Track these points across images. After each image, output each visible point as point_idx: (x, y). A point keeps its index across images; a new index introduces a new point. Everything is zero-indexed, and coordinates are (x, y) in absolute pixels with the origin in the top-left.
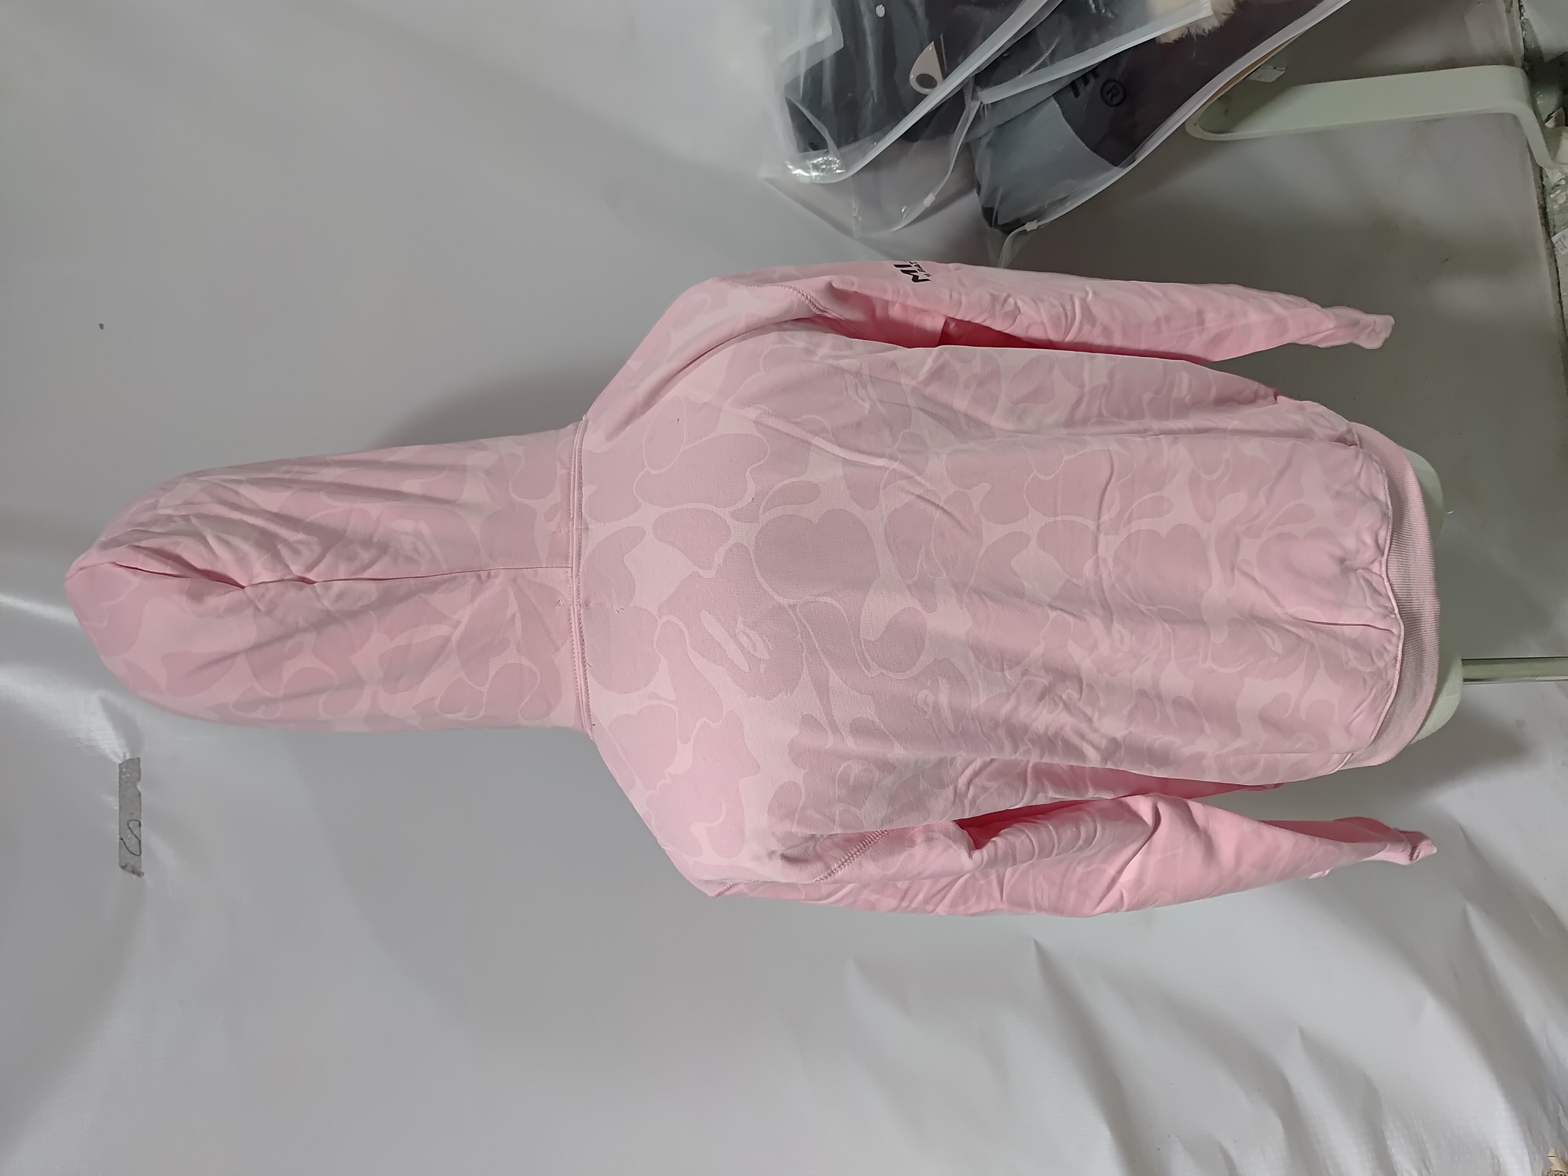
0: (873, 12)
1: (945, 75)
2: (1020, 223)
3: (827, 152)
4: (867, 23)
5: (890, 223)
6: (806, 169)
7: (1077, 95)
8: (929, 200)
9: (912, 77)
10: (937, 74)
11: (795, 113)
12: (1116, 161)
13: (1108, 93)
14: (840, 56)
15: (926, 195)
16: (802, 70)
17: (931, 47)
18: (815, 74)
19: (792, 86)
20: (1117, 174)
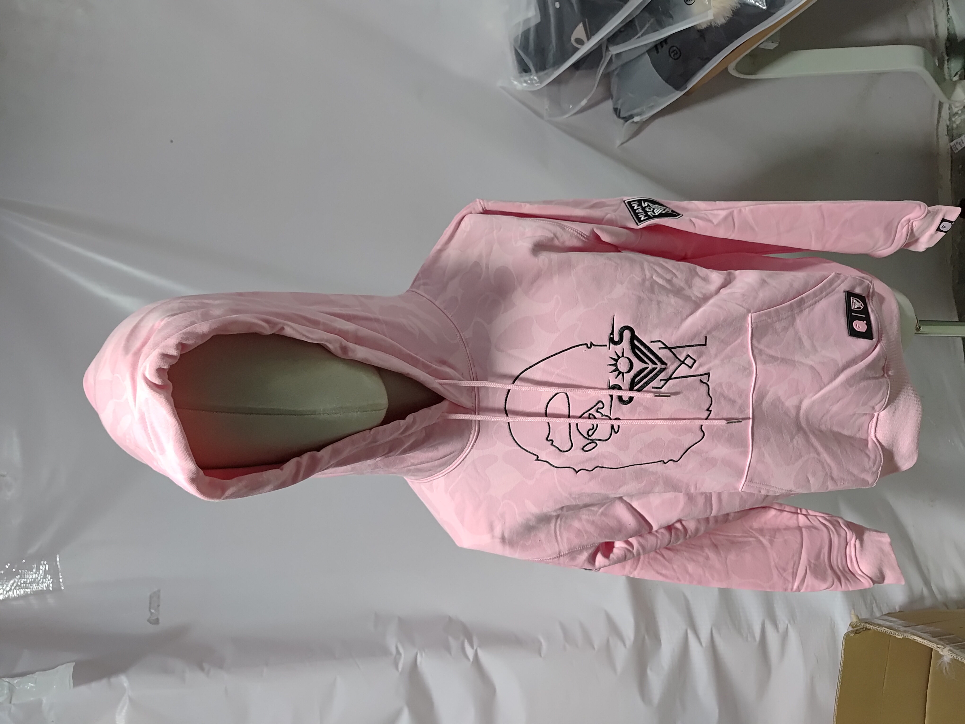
0: (554, 5)
1: (589, 39)
2: (631, 117)
3: (531, 75)
4: (551, 11)
5: (564, 113)
6: (521, 83)
7: (658, 52)
8: (584, 102)
9: (573, 39)
10: (584, 37)
11: (517, 54)
12: (678, 88)
13: (672, 53)
14: (538, 26)
15: (582, 100)
16: (520, 31)
17: (581, 25)
18: (526, 34)
19: (516, 40)
20: (679, 94)
